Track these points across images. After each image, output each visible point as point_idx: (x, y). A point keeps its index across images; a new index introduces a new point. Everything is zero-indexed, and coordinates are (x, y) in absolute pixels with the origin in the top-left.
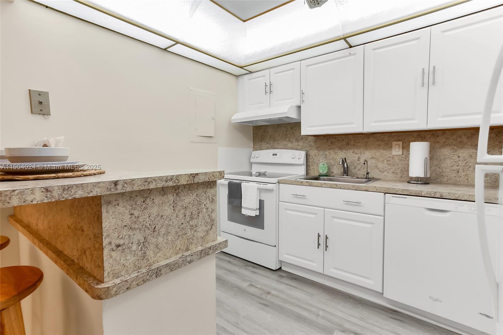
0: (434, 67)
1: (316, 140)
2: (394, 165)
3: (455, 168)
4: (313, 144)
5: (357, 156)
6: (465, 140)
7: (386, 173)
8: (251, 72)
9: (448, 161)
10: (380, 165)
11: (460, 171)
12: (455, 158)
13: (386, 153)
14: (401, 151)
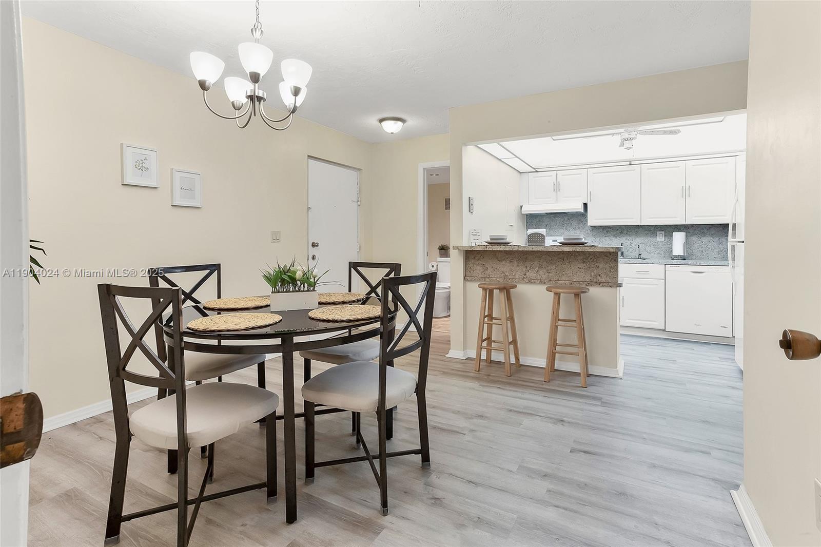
0: (689, 186)
1: (593, 229)
2: (658, 248)
3: (700, 249)
4: (589, 232)
5: (629, 242)
6: (706, 231)
7: (652, 254)
8: (537, 171)
9: (695, 245)
10: (648, 249)
11: (704, 251)
12: (700, 243)
13: (653, 240)
14: (664, 238)
